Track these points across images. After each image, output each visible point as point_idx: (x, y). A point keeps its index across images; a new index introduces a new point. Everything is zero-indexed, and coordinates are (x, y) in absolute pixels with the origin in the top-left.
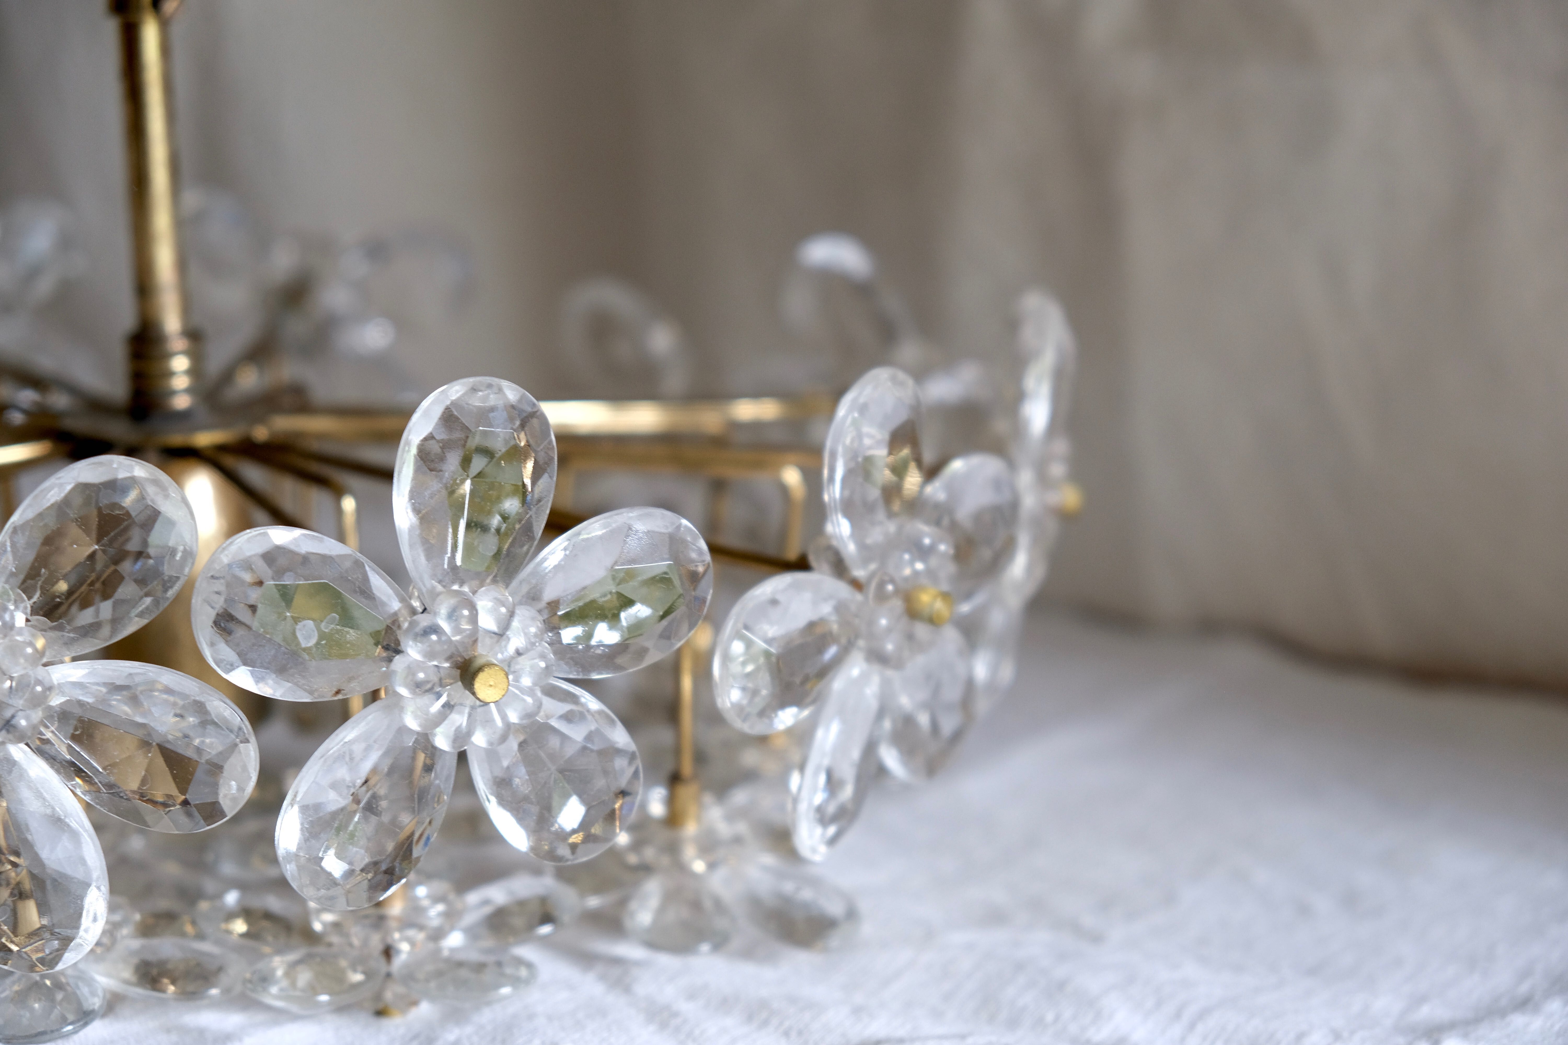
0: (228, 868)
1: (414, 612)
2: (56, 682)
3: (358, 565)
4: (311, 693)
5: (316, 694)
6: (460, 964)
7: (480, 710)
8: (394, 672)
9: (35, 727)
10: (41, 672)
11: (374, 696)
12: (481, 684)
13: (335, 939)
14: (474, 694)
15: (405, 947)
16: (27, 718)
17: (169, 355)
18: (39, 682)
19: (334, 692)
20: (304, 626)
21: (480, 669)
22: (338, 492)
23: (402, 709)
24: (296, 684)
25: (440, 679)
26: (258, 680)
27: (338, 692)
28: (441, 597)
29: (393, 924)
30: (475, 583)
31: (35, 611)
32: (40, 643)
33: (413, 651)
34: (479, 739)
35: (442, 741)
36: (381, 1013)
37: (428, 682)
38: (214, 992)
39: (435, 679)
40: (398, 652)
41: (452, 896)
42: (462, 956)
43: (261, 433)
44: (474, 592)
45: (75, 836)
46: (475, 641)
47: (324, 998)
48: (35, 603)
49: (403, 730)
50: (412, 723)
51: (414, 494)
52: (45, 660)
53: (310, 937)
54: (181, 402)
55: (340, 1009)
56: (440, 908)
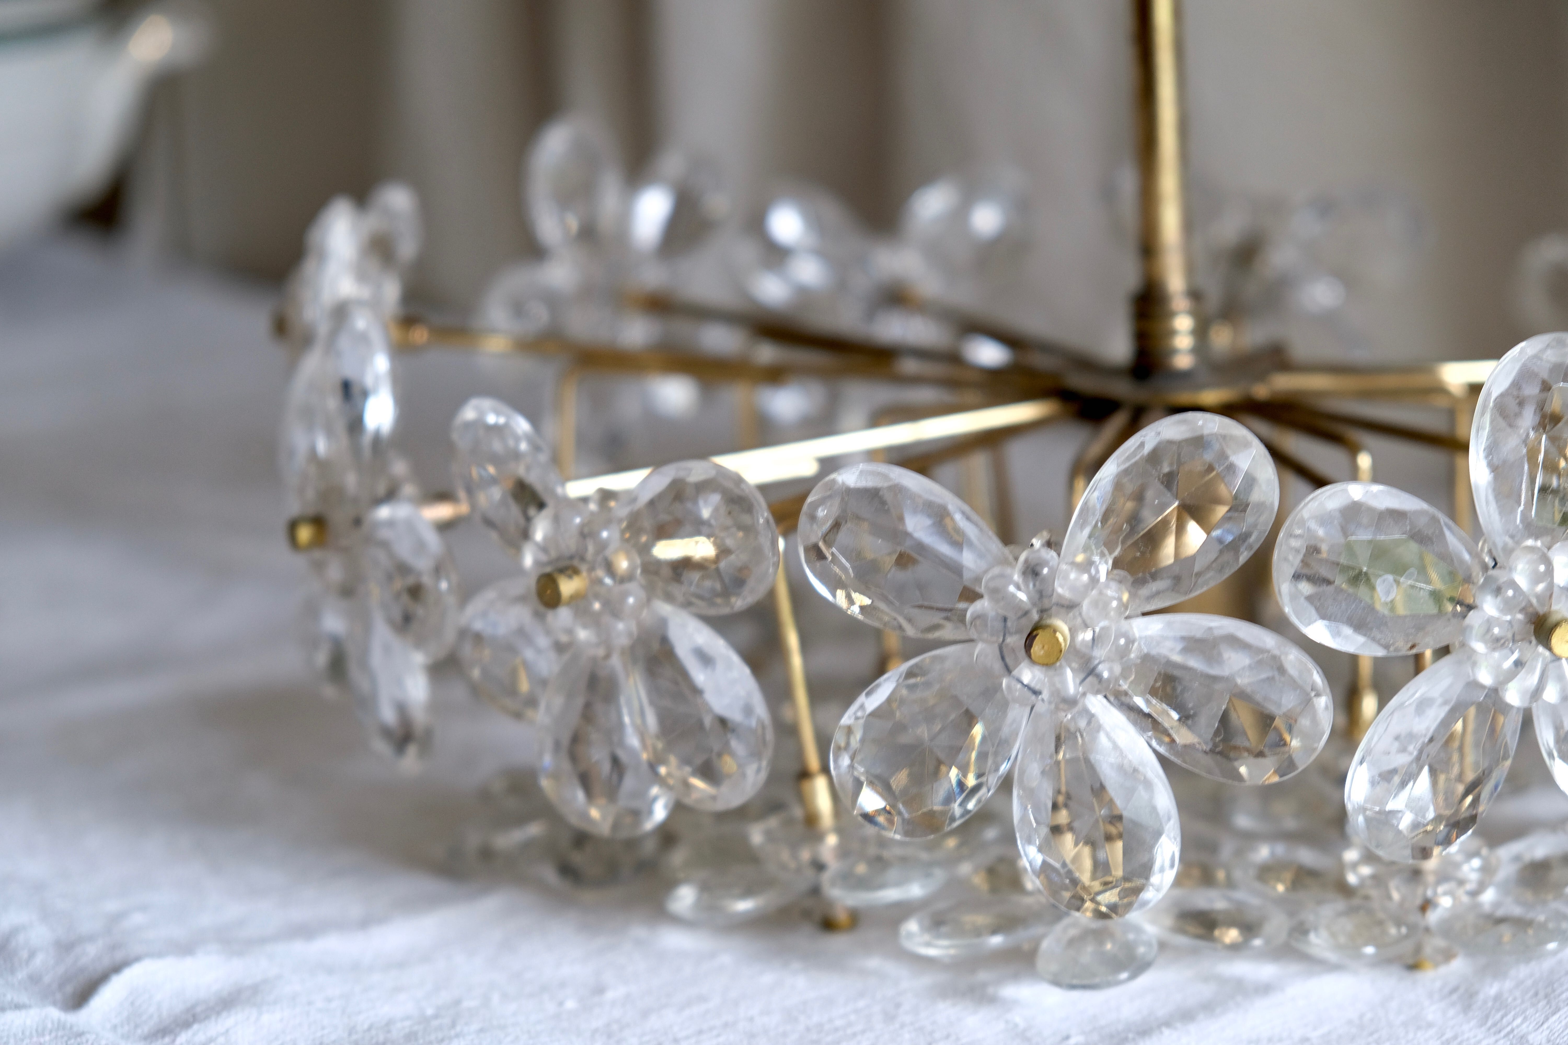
0: (1243, 821)
1: (1485, 568)
2: (1137, 635)
3: (1434, 520)
4: (1386, 647)
5: (1392, 649)
6: (1500, 921)
7: (1551, 666)
8: (1470, 627)
9: (1117, 680)
10: (1124, 625)
11: (1444, 651)
12: (1557, 640)
13: (1374, 893)
14: (1550, 649)
15: (1446, 902)
16: (1111, 671)
17: (1171, 315)
18: (1125, 635)
19: (1409, 646)
20: (1384, 581)
21: (1557, 625)
22: (1353, 450)
23: (1474, 664)
24: (1374, 639)
25: (1514, 636)
26: (1336, 634)
27: (1413, 647)
28: (1517, 553)
29: (1431, 879)
30: (1548, 539)
31: (1116, 564)
32: (1125, 597)
33: (1489, 607)
34: (1551, 694)
35: (1513, 696)
36: (1414, 966)
37: (1502, 638)
38: (1257, 942)
39: (1510, 635)
40: (1470, 607)
41: (1485, 851)
42: (1500, 913)
43: (1261, 391)
44: (1549, 548)
45: (1148, 785)
46: (1551, 596)
47: (1370, 950)
48: (1115, 558)
49: (1474, 685)
50: (1485, 678)
51: (1491, 450)
52: (1127, 613)
53: (1344, 890)
54: (1183, 361)
55: (1383, 962)
56: (1476, 863)
